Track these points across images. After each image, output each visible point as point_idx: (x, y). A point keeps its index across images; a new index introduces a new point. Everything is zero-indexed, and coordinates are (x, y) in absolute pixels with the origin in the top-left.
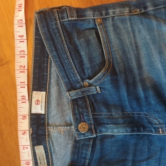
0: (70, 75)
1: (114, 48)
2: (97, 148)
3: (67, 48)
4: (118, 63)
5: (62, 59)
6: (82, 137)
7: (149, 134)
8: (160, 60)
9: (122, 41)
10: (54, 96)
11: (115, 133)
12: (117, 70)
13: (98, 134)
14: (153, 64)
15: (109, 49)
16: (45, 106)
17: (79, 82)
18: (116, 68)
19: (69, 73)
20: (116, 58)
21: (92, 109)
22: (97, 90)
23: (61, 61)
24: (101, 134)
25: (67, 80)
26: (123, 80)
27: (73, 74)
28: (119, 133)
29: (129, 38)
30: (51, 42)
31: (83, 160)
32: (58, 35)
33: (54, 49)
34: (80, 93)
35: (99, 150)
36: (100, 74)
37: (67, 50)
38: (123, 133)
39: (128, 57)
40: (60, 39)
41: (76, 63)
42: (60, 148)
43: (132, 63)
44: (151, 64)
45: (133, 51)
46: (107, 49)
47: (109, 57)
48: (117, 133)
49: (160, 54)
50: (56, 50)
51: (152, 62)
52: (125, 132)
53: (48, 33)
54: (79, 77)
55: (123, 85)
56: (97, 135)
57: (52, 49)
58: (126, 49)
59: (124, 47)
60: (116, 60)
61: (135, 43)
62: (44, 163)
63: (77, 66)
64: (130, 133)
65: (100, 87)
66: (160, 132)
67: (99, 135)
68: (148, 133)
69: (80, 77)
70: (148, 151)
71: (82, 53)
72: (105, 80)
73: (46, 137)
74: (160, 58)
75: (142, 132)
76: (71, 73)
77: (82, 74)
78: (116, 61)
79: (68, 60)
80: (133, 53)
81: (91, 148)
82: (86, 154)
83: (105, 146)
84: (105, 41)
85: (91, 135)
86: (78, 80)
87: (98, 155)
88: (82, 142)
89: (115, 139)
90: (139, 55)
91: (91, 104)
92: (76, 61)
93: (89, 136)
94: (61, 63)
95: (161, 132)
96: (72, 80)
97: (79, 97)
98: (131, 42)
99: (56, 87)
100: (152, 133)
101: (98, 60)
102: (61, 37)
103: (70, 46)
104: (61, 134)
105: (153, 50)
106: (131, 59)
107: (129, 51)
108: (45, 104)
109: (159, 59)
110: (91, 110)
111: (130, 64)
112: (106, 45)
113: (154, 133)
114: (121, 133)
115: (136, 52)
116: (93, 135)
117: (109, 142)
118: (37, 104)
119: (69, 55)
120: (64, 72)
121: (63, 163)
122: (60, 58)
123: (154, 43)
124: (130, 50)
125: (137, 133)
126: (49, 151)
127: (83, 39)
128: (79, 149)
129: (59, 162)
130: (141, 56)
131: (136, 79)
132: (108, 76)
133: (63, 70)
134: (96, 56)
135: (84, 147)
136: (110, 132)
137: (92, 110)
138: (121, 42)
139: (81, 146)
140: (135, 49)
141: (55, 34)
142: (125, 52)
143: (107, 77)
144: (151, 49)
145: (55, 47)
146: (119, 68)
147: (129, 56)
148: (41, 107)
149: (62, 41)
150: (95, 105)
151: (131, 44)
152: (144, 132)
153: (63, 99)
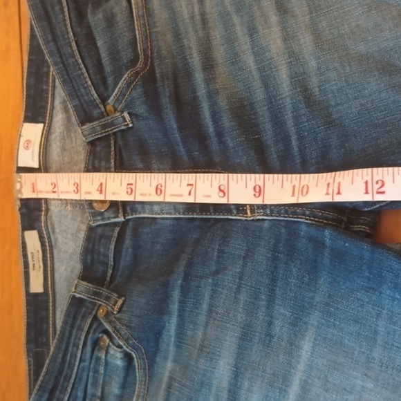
0: (79, 89)
1: (156, 27)
2: (125, 246)
3: (71, 34)
4: (161, 57)
5: (64, 58)
6: (99, 220)
7: (226, 217)
8: (253, 48)
9: (174, 13)
10: (57, 134)
11: (156, 214)
12: (157, 72)
13: (128, 215)
14: (237, 59)
15: (146, 30)
16: (40, 152)
17: (97, 105)
18: (156, 68)
19: (78, 86)
20: (159, 47)
21: (117, 162)
22: (126, 121)
23: (63, 63)
24: (134, 216)
25: (77, 102)
26: (167, 94)
27: (85, 88)
28: (163, 214)
29: (188, 5)
30: (46, 23)
31: (101, 268)
32: (57, 8)
33: (50, 38)
34: (99, 128)
35: (130, 250)
36: (122, 84)
37: (73, 38)
38: (171, 214)
39: (184, 45)
40: (61, 16)
41: (90, 66)
42: (66, 238)
43: (191, 58)
44: (235, 59)
45: (196, 31)
46: (143, 29)
47: (145, 46)
48: (159, 214)
49: (251, 35)
50: (55, 40)
51: (236, 55)
52: (173, 211)
53: (40, 5)
54: (96, 95)
55: (168, 105)
56: (127, 218)
57: (47, 38)
58: (181, 28)
59: (177, 26)
60: (159, 51)
61: (201, 14)
62: (40, 267)
63: (91, 72)
64: (184, 214)
65: (129, 113)
66: (247, 214)
67: (130, 217)
68: (223, 215)
69: (98, 95)
70: (219, 257)
71: (99, 43)
72: (134, 95)
73: (41, 215)
74: (251, 45)
75: (210, 215)
76: (81, 87)
77: (102, 89)
78: (157, 52)
79: (74, 60)
80: (195, 37)
81: (114, 243)
82: (106, 256)
83: (142, 243)
84: (140, 13)
85: (115, 217)
86: (95, 100)
87: (128, 259)
88: (100, 231)
89: (158, 226)
90: (209, 40)
91: (118, 152)
92: (88, 61)
93: (112, 218)
94: (64, 65)
95: (249, 213)
96: (85, 100)
97: (96, 137)
98: (193, 12)
99: (62, 113)
100: (231, 215)
101: (125, 56)
102: (63, 12)
103: (79, 29)
104: (68, 210)
105: (238, 28)
106: (190, 48)
107: (186, 32)
108: (40, 148)
109: (250, 47)
110: (115, 164)
111: (187, 60)
112: (142, 22)
113: (235, 215)
114: (167, 214)
115: (201, 34)
116: (117, 217)
117: (147, 234)
118: (27, 148)
119: (76, 48)
120: (71, 85)
121: (69, 269)
122: (61, 57)
123: (239, 11)
124: (190, 29)
125: (201, 217)
126: (47, 244)
127: (100, 16)
128: (94, 245)
129: (63, 268)
130: (214, 43)
131: (198, 94)
132: (138, 87)
133: (69, 81)
134: (122, 48)
135: (103, 241)
136: (147, 211)
137: (118, 164)
138: (172, 15)
139: (97, 237)
140: (199, 26)
141: (53, 7)
142: (180, 35)
143: (136, 89)
144: (233, 25)
145: (53, 34)
146: (162, 69)
147: (186, 43)
148: (33, 155)
149: (65, 20)
150: (123, 153)
151: (192, 18)
152: (215, 215)
153: (76, 139)
